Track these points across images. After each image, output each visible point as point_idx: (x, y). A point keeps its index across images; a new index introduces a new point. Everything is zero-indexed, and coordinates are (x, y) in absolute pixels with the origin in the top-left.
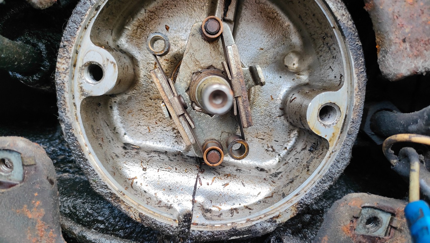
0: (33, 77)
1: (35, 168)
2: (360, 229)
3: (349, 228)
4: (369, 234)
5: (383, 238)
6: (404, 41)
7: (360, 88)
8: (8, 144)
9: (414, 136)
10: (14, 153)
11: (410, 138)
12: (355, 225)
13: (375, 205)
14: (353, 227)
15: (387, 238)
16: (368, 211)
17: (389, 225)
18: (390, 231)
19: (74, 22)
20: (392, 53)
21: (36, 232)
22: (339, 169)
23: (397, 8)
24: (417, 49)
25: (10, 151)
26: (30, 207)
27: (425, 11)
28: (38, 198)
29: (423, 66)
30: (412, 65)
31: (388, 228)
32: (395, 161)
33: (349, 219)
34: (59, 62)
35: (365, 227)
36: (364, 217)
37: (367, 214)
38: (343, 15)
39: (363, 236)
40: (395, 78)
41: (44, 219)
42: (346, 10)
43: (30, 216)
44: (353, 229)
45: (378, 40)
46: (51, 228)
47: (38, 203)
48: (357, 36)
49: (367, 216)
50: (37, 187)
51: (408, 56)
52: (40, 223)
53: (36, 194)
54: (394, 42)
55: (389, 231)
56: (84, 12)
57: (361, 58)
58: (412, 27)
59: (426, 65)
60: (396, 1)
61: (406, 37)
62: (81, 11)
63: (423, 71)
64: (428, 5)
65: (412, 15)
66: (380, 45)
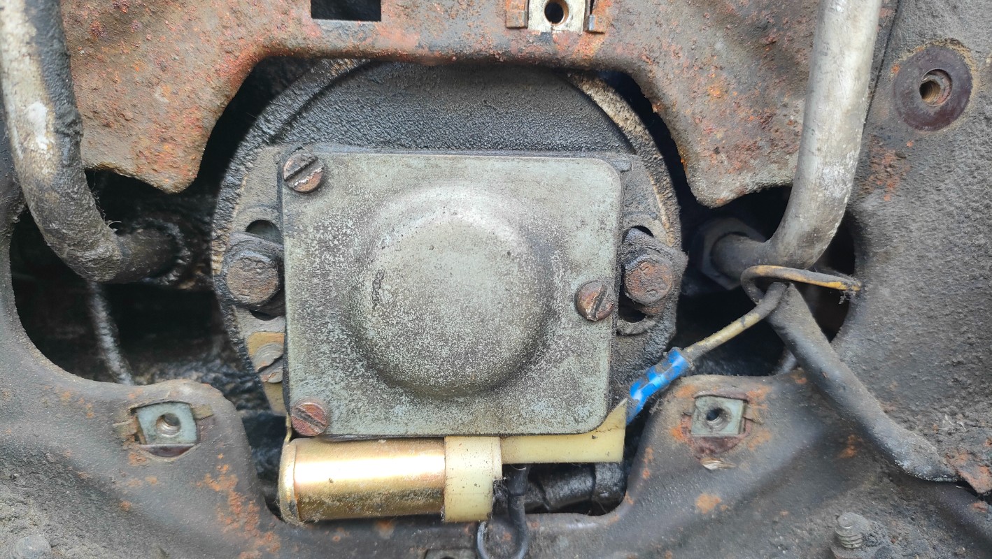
1: (214, 420)
2: (699, 429)
3: (681, 430)
4: (714, 435)
5: (735, 438)
6: (717, 151)
7: (671, 221)
8: (168, 394)
10: (179, 405)
12: (689, 425)
13: (714, 392)
14: (687, 427)
15: (741, 436)
16: (706, 401)
17: (742, 417)
18: (745, 425)
20: (703, 171)
21: (230, 509)
23: (697, 107)
24: (740, 160)
25: (172, 403)
26: (215, 476)
27: (742, 103)
28: (224, 461)
29: (753, 183)
30: (735, 184)
31: (741, 421)
33: (678, 417)
35: (706, 425)
36: (701, 410)
37: (703, 406)
38: (627, 119)
39: (705, 438)
40: (715, 205)
41: (238, 489)
42: (630, 111)
43: (218, 488)
44: (686, 430)
45: (681, 153)
46: (250, 500)
47: (226, 468)
48: (653, 147)
49: (706, 409)
50: (221, 445)
51: (728, 172)
52: (233, 495)
53: (221, 456)
54: (702, 155)
55: (743, 426)
57: (665, 178)
58: (725, 130)
59: (757, 179)
60: (694, 98)
61: (718, 145)
62: (233, 183)
63: (755, 188)
64: (745, 94)
65: (724, 111)
66: (685, 161)
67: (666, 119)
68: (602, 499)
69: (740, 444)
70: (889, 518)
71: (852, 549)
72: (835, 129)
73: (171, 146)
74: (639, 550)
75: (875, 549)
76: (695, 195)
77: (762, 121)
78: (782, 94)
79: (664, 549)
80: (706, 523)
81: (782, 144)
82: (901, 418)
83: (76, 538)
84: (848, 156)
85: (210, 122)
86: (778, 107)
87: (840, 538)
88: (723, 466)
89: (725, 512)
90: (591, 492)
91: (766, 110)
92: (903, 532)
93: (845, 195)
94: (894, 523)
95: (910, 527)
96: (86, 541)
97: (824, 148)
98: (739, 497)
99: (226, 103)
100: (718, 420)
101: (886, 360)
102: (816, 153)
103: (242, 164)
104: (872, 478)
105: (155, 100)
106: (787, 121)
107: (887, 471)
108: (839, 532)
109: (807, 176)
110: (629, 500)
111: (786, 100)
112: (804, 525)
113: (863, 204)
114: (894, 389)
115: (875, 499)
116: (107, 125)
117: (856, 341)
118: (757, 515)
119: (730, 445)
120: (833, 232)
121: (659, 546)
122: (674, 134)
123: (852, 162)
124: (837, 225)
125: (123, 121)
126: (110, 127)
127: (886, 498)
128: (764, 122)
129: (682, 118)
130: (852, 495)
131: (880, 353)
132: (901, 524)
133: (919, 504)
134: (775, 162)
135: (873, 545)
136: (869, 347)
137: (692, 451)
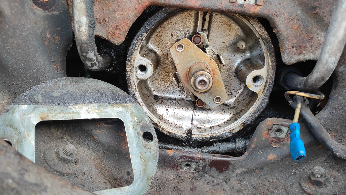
0: (109, 69)
2: (272, 135)
4: (277, 137)
5: (284, 138)
6: (293, 47)
7: (273, 67)
9: (297, 92)
11: (295, 93)
12: (269, 133)
13: (279, 124)
14: (269, 134)
15: (286, 138)
16: (276, 126)
17: (287, 132)
18: (288, 135)
19: (132, 48)
20: (287, 53)
21: (125, 142)
22: (263, 107)
23: (289, 32)
24: (300, 51)
26: (122, 132)
27: (304, 32)
29: (303, 58)
30: (297, 58)
32: (291, 102)
33: (266, 130)
34: (127, 67)
35: (275, 134)
36: (274, 129)
37: (275, 128)
38: (263, 33)
39: (274, 137)
40: (289, 64)
42: (265, 30)
43: (122, 136)
44: (268, 134)
45: (280, 46)
48: (271, 43)
49: (276, 128)
51: (295, 54)
54: (288, 48)
55: (287, 135)
56: (137, 43)
57: (273, 53)
58: (297, 40)
59: (305, 57)
60: (288, 29)
61: (294, 45)
62: (135, 43)
63: (304, 60)
64: (305, 29)
65: (297, 34)
66: (281, 49)
67: (277, 35)
68: (237, 152)
69: (285, 141)
70: (330, 169)
71: (317, 177)
72: (334, 46)
73: (119, 31)
74: (248, 169)
75: (325, 178)
76: (283, 60)
77: (309, 39)
78: (317, 30)
79: (255, 170)
80: (270, 163)
81: (315, 47)
82: (339, 138)
83: (79, 146)
84: (337, 55)
85: (131, 24)
86: (315, 34)
87: (314, 173)
88: (278, 147)
89: (277, 161)
90: (234, 149)
91: (311, 35)
92: (334, 174)
93: (334, 67)
94: (332, 171)
95: (337, 173)
96: (82, 147)
97: (330, 52)
98: (282, 157)
99: (137, 19)
100: (279, 132)
101: (337, 120)
102: (327, 53)
103: (138, 37)
104: (326, 156)
105: (116, 16)
106: (318, 39)
107: (332, 154)
108: (314, 172)
109: (322, 60)
110: (246, 153)
111: (318, 32)
112: (301, 167)
113: (339, 69)
114: (338, 129)
115: (326, 162)
116: (100, 23)
117: (328, 113)
118: (287, 163)
119: (282, 141)
120: (328, 78)
121: (254, 169)
122: (279, 40)
123: (338, 57)
124: (330, 76)
125: (104, 21)
126: (101, 23)
127: (330, 163)
128: (310, 39)
129: (283, 35)
130: (319, 160)
131: (336, 117)
132: (334, 171)
133: (341, 166)
134: (312, 53)
135: (324, 177)
136: (332, 115)
137: (269, 141)
